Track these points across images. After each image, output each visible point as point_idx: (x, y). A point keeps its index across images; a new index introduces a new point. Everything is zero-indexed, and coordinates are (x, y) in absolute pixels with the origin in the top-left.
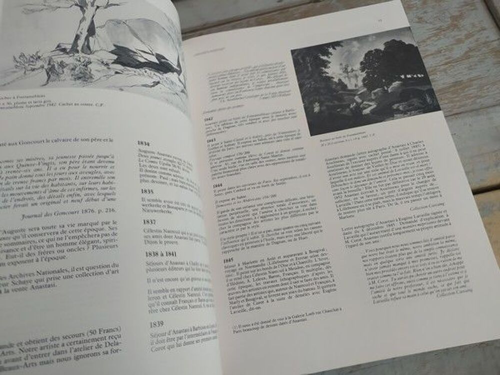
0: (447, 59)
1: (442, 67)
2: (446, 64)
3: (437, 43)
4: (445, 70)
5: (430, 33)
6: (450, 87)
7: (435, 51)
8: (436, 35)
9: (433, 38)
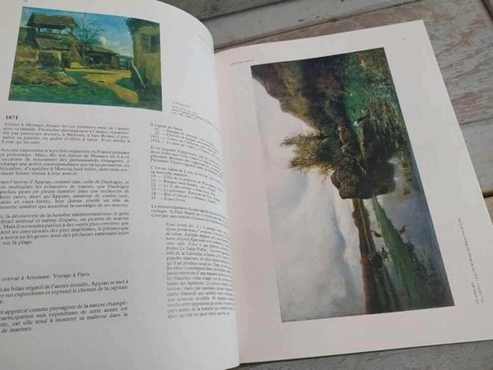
0: (458, 72)
1: (454, 80)
2: (458, 77)
3: (449, 57)
4: (456, 83)
5: (443, 48)
6: (462, 98)
7: (447, 65)
8: (447, 50)
9: (445, 54)
